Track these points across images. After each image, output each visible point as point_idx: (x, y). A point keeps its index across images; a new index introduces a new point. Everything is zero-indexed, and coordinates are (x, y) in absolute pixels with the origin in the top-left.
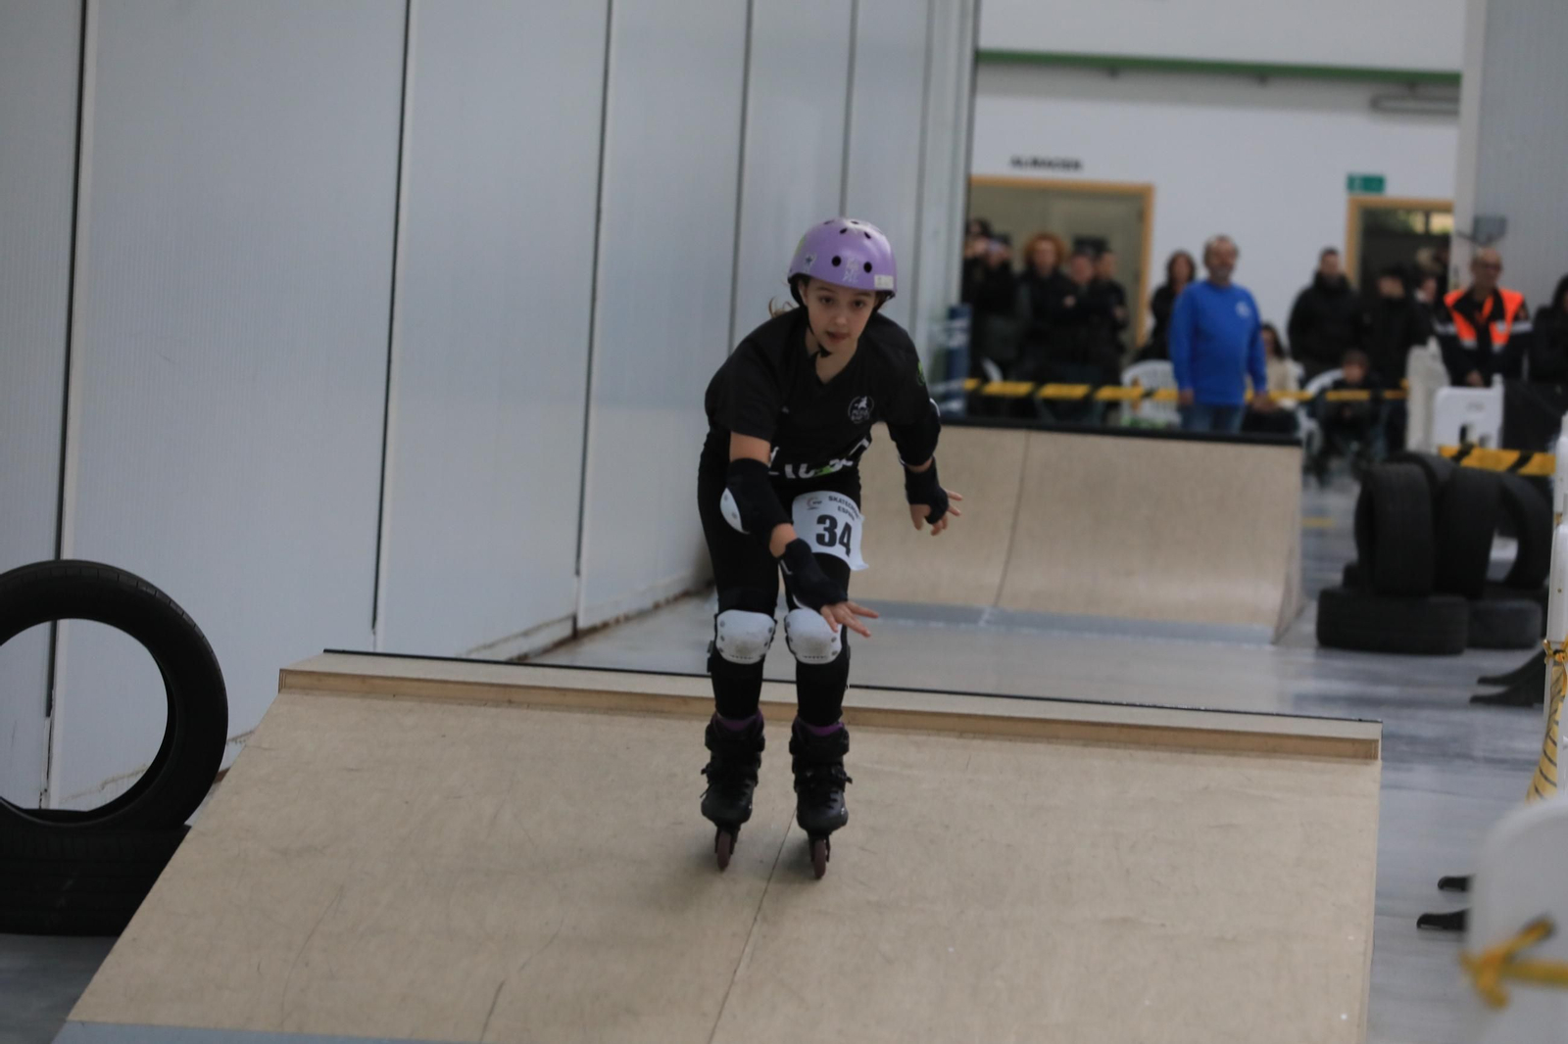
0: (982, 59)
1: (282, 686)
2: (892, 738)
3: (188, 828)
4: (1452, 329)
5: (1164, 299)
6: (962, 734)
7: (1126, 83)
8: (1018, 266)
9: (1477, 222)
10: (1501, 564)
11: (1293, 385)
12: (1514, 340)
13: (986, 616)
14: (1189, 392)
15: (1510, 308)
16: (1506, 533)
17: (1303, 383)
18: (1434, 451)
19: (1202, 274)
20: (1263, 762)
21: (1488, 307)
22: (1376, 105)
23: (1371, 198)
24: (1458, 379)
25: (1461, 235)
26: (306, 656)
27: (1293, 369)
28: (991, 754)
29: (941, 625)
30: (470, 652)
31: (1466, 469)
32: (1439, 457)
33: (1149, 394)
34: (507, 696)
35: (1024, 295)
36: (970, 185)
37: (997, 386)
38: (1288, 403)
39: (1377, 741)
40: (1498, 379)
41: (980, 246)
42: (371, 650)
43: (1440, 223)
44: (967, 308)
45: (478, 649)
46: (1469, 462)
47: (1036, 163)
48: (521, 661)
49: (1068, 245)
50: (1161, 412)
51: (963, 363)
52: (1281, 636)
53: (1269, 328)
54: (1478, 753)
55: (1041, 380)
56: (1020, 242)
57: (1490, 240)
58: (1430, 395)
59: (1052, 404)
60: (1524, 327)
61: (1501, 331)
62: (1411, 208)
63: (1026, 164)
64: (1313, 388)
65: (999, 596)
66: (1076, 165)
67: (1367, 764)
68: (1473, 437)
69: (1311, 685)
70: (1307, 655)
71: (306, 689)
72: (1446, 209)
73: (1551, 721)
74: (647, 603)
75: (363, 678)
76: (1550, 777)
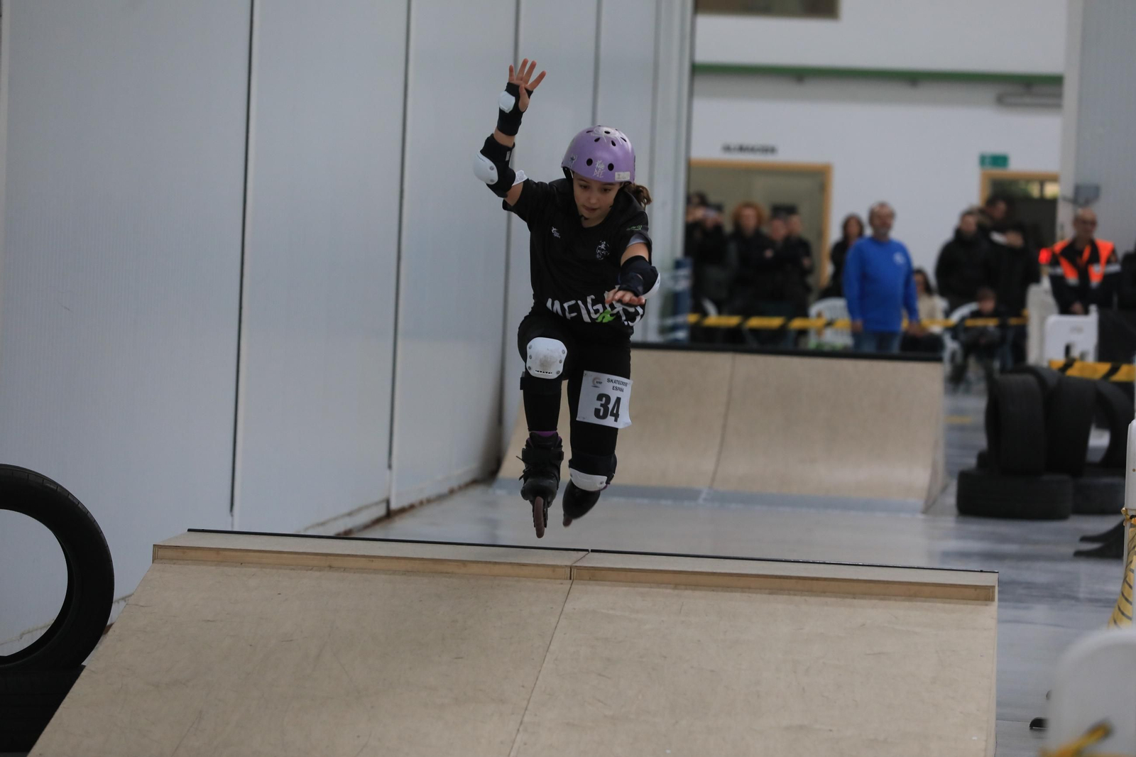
0: (698, 70)
1: (155, 558)
2: (623, 590)
3: (84, 666)
4: (1059, 271)
5: (840, 251)
6: (676, 586)
7: (810, 87)
8: (728, 228)
9: (1078, 189)
10: (1096, 449)
11: (940, 316)
12: (1107, 278)
13: (703, 496)
14: (859, 323)
15: (1104, 254)
16: (1101, 426)
17: (948, 314)
18: (1045, 364)
19: (868, 232)
20: (907, 604)
21: (1087, 253)
22: (1001, 101)
23: (998, 172)
24: (1065, 309)
25: (1065, 199)
26: (174, 534)
27: (940, 303)
28: (698, 601)
29: (669, 502)
30: (307, 529)
31: (1069, 377)
32: (1049, 369)
33: (830, 324)
34: (329, 562)
35: (733, 250)
36: (690, 167)
37: (714, 319)
38: (936, 329)
39: (994, 587)
40: (1093, 308)
41: (700, 213)
42: (230, 529)
43: (1051, 190)
44: (689, 261)
45: (313, 526)
46: (1072, 372)
47: (742, 149)
48: (346, 536)
49: (766, 212)
50: (839, 338)
51: (688, 302)
52: (929, 508)
53: (920, 272)
54: (1081, 595)
55: (747, 313)
56: (730, 208)
57: (1087, 203)
58: (1043, 320)
59: (756, 332)
60: (1115, 268)
61: (1097, 272)
62: (1030, 179)
63: (735, 149)
64: (955, 317)
65: (713, 480)
66: (771, 150)
67: (987, 605)
68: (1075, 353)
69: (953, 544)
70: (949, 521)
71: (172, 560)
72: (1054, 179)
73: (1128, 569)
74: (444, 489)
75: (218, 550)
76: (1126, 612)
